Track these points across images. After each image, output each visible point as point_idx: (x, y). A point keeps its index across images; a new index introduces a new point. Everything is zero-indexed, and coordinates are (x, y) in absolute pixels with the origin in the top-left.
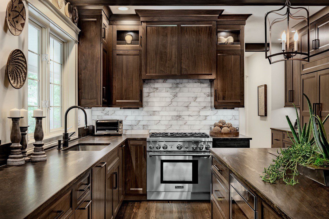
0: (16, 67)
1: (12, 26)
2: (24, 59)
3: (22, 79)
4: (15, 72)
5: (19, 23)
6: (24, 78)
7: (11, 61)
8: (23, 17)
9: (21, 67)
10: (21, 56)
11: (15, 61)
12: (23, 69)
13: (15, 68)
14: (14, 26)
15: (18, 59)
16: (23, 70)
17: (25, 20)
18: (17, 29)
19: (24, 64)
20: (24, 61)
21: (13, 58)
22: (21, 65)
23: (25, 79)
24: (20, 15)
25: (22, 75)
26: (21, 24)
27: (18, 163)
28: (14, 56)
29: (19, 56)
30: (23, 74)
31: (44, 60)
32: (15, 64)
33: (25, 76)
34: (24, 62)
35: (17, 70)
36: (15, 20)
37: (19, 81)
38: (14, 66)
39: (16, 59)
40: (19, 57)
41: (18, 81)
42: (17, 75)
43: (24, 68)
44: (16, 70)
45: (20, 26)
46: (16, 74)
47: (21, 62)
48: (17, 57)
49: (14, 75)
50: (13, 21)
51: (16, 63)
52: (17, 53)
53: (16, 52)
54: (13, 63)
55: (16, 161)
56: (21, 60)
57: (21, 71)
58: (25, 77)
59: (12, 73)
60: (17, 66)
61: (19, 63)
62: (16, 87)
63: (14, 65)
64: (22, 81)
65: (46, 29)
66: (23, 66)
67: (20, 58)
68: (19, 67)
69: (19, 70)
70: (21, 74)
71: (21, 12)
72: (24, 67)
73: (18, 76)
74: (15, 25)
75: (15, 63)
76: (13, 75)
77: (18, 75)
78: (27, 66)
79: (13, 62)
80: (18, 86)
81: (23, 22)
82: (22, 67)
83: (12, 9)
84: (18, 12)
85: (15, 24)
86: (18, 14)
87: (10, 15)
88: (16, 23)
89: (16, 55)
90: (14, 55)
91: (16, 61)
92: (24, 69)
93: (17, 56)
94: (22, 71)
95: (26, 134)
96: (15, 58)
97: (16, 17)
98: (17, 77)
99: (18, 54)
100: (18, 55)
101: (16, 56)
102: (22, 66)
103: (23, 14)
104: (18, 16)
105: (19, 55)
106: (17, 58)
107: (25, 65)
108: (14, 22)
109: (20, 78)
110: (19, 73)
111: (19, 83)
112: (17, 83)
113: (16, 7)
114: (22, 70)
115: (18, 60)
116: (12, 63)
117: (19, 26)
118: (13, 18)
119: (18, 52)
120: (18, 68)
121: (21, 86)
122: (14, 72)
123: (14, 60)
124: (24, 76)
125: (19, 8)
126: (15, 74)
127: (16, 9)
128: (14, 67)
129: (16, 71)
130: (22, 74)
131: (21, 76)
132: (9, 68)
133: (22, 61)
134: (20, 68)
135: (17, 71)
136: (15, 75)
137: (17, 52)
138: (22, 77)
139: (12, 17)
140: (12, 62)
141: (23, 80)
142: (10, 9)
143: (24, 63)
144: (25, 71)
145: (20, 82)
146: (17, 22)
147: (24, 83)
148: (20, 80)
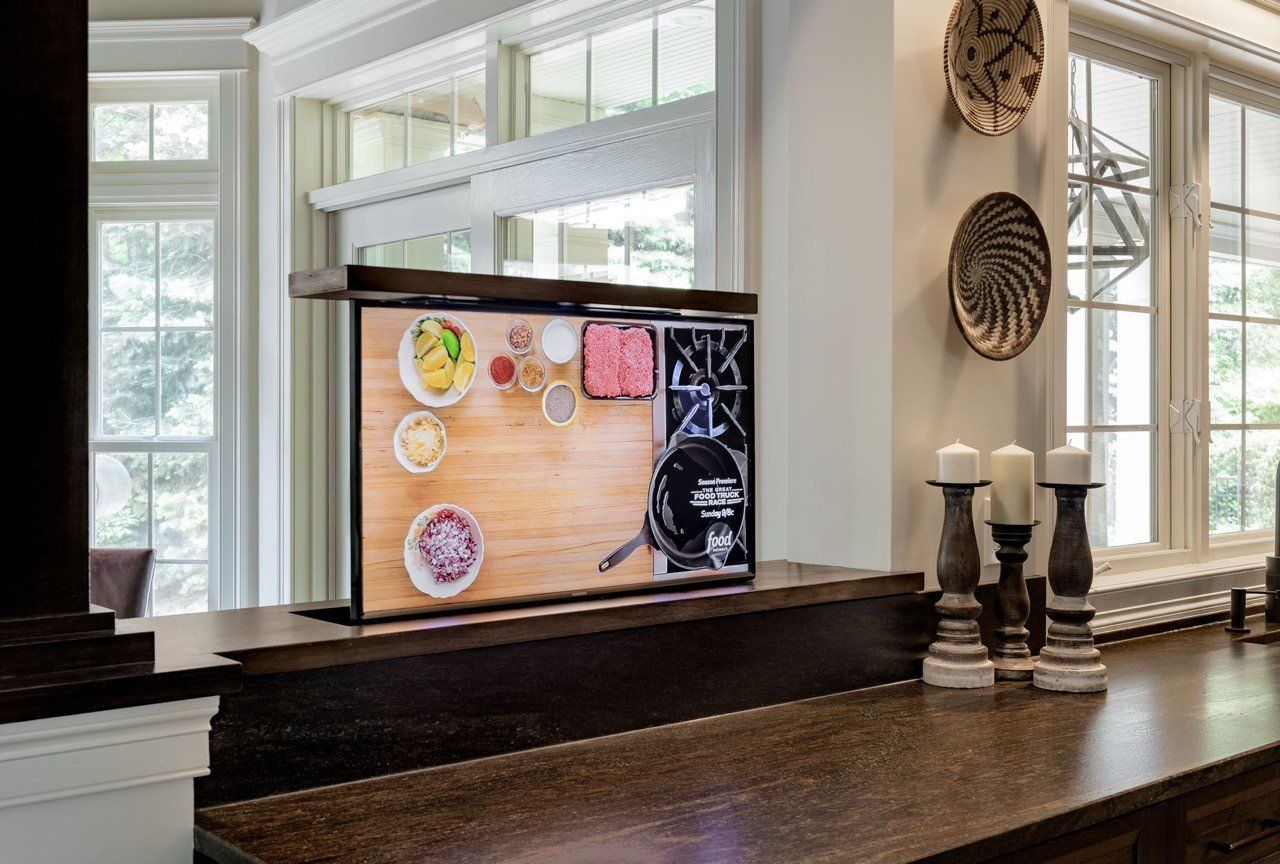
0: (1003, 266)
1: (983, 95)
2: (1034, 232)
3: (1025, 316)
4: (999, 290)
5: (1016, 79)
6: (1037, 312)
7: (977, 247)
8: (1029, 49)
9: (1022, 264)
10: (1020, 220)
11: (995, 242)
12: (1031, 272)
13: (996, 271)
14: (993, 94)
15: (1008, 233)
16: (1033, 279)
17: (1039, 59)
18: (1005, 107)
19: (1034, 250)
20: (1037, 237)
21: (985, 232)
22: (1022, 255)
23: (1042, 316)
24: (1018, 41)
25: (1029, 299)
26: (1024, 81)
27: (958, 678)
28: (988, 221)
29: (1011, 221)
30: (1032, 292)
31: (1182, 212)
32: (995, 256)
33: (1041, 302)
34: (1036, 242)
35: (1007, 280)
36: (996, 69)
37: (1012, 325)
38: (994, 264)
39: (1000, 234)
40: (1010, 225)
41: (1005, 327)
42: (1004, 303)
43: (1034, 268)
44: (1001, 281)
45: (1020, 89)
46: (1003, 297)
47: (1021, 243)
48: (1001, 224)
49: (993, 302)
50: (989, 73)
51: (1002, 252)
52: (997, 209)
53: (992, 208)
54: (988, 252)
55: (948, 671)
56: (1020, 236)
57: (1021, 281)
58: (1039, 308)
59: (985, 295)
60: (1006, 262)
61: (1013, 248)
62: (993, 355)
63: (993, 260)
64: (1025, 323)
65: (1190, 69)
66: (1033, 259)
67: (1015, 227)
68: (1015, 267)
69: (1012, 280)
70: (1022, 293)
71: (1020, 28)
72: (1037, 262)
73: (1011, 307)
74: (996, 91)
75: (994, 252)
76: (985, 304)
77: (1010, 298)
78: (1048, 256)
79: (985, 249)
80: (1006, 348)
81: (1030, 67)
82: (1027, 263)
83: (980, 26)
84: (1008, 32)
85: (995, 86)
86: (1008, 40)
87: (971, 54)
88: (998, 80)
89: (993, 217)
90: (984, 218)
91: (1000, 240)
92: (1038, 274)
93: (1002, 220)
94: (1028, 282)
95: (1024, 557)
96: (991, 229)
97: (999, 57)
98: (1006, 311)
99: (1005, 211)
100: (1005, 217)
101: (995, 222)
102: (1025, 259)
103: (1030, 35)
104: (1009, 48)
105: (1011, 214)
106: (1000, 229)
107: (1041, 257)
108: (991, 78)
109: (1019, 311)
110: (1013, 291)
111: (1012, 337)
112: (1004, 336)
113: (995, 15)
114: (1026, 277)
115: (1010, 239)
116: (981, 251)
117: (1014, 93)
118: (985, 65)
119: (1002, 206)
120: (1011, 271)
121: (1019, 348)
122: (991, 288)
123: (990, 238)
124: (1035, 300)
125: (1011, 14)
126: (996, 296)
127: (1000, 23)
128: (993, 269)
129: (999, 285)
130: (1026, 296)
131: (1023, 301)
132: (969, 277)
133: (1027, 238)
134: (1020, 270)
135: (1008, 284)
136: (998, 300)
137: (997, 205)
138: (1025, 310)
139: (983, 60)
140: (981, 248)
141: (1031, 319)
142: (973, 28)
143: (1036, 248)
144: (1043, 283)
145: (1018, 332)
146: (1006, 76)
147: (1033, 335)
148: (1020, 320)
